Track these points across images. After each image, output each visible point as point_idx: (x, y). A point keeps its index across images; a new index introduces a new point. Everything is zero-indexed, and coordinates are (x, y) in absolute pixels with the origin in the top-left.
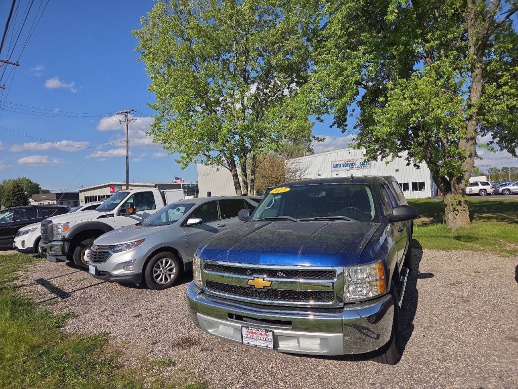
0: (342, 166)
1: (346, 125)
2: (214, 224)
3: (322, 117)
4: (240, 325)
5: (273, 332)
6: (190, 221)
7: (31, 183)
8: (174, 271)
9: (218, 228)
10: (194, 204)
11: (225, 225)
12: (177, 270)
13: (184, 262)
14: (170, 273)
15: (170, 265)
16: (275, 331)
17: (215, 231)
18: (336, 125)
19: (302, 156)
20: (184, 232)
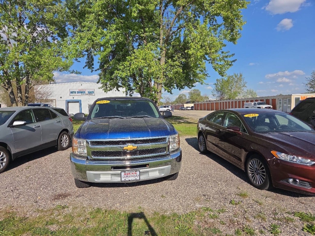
0: (76, 92)
1: (93, 68)
2: (33, 126)
3: (79, 59)
4: (120, 172)
5: (140, 171)
6: (16, 123)
8: (5, 160)
9: (35, 128)
10: (15, 111)
11: (39, 126)
12: (8, 160)
13: (12, 153)
14: (2, 162)
15: (2, 156)
16: (140, 170)
17: (33, 130)
18: (87, 67)
20: (11, 131)
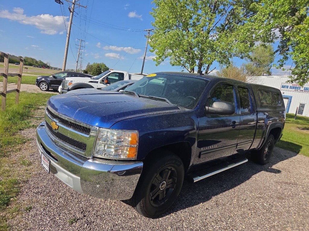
0: (289, 87)
5: (50, 161)
7: (106, 67)
19: (260, 75)
